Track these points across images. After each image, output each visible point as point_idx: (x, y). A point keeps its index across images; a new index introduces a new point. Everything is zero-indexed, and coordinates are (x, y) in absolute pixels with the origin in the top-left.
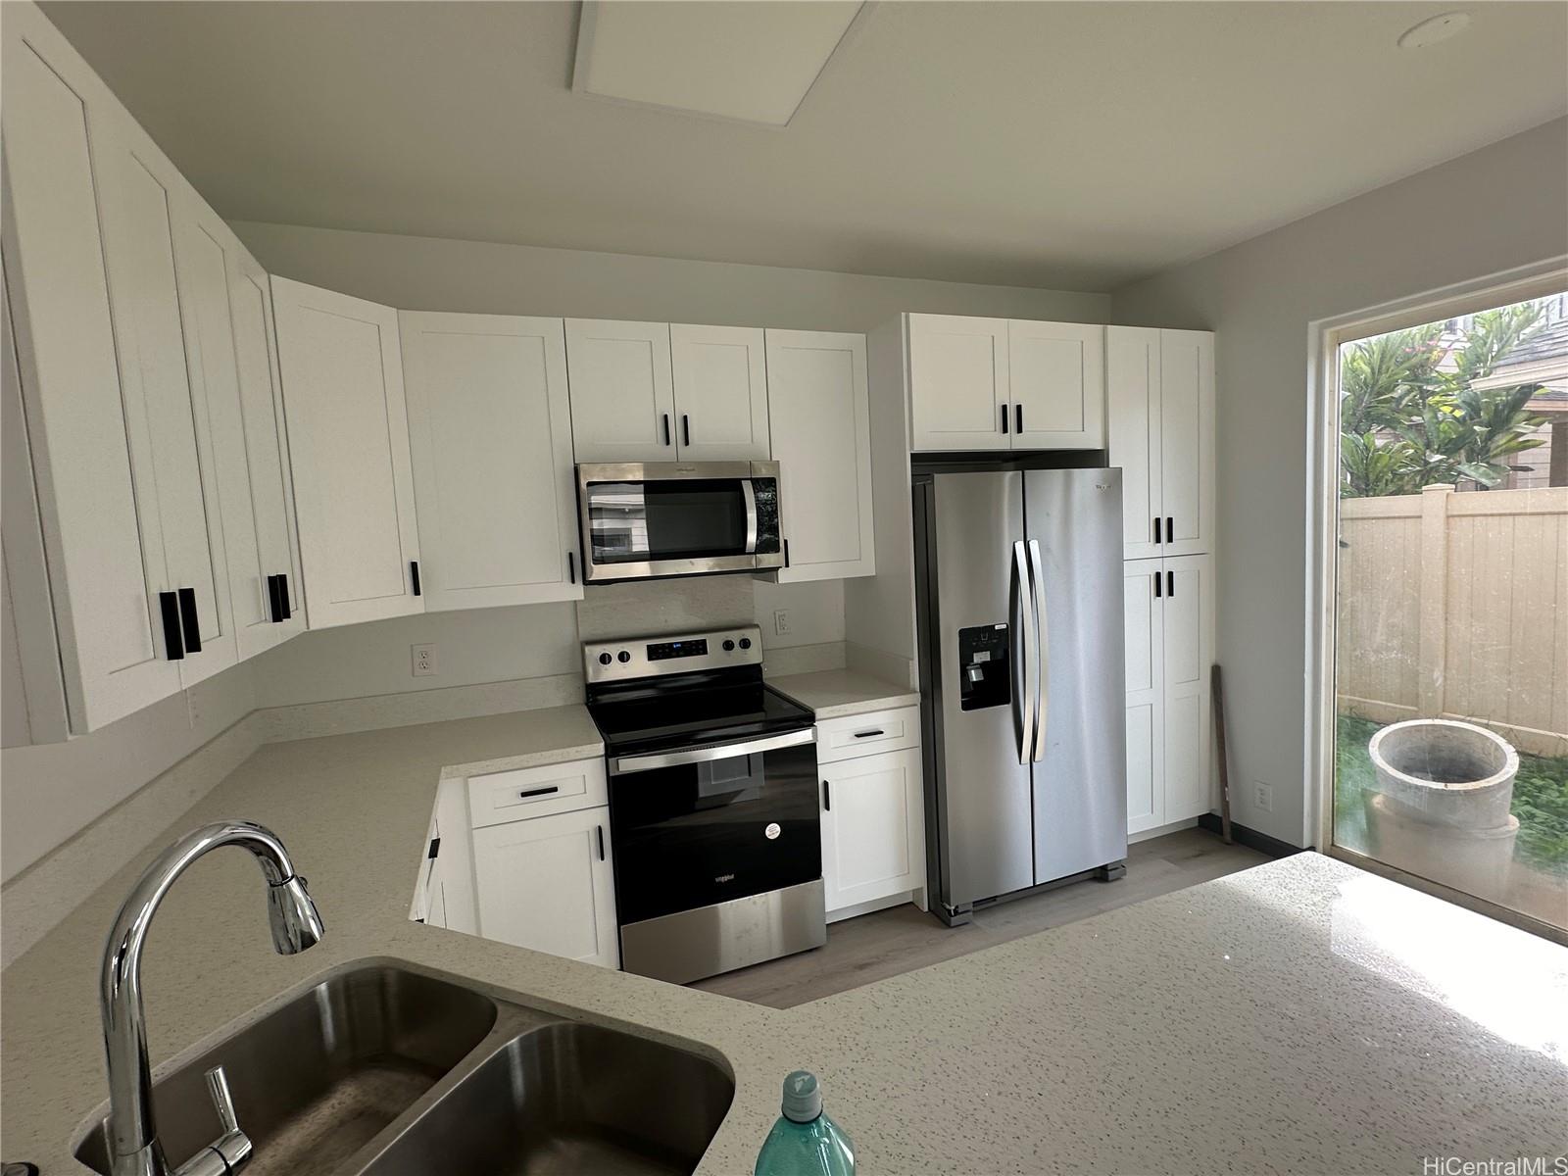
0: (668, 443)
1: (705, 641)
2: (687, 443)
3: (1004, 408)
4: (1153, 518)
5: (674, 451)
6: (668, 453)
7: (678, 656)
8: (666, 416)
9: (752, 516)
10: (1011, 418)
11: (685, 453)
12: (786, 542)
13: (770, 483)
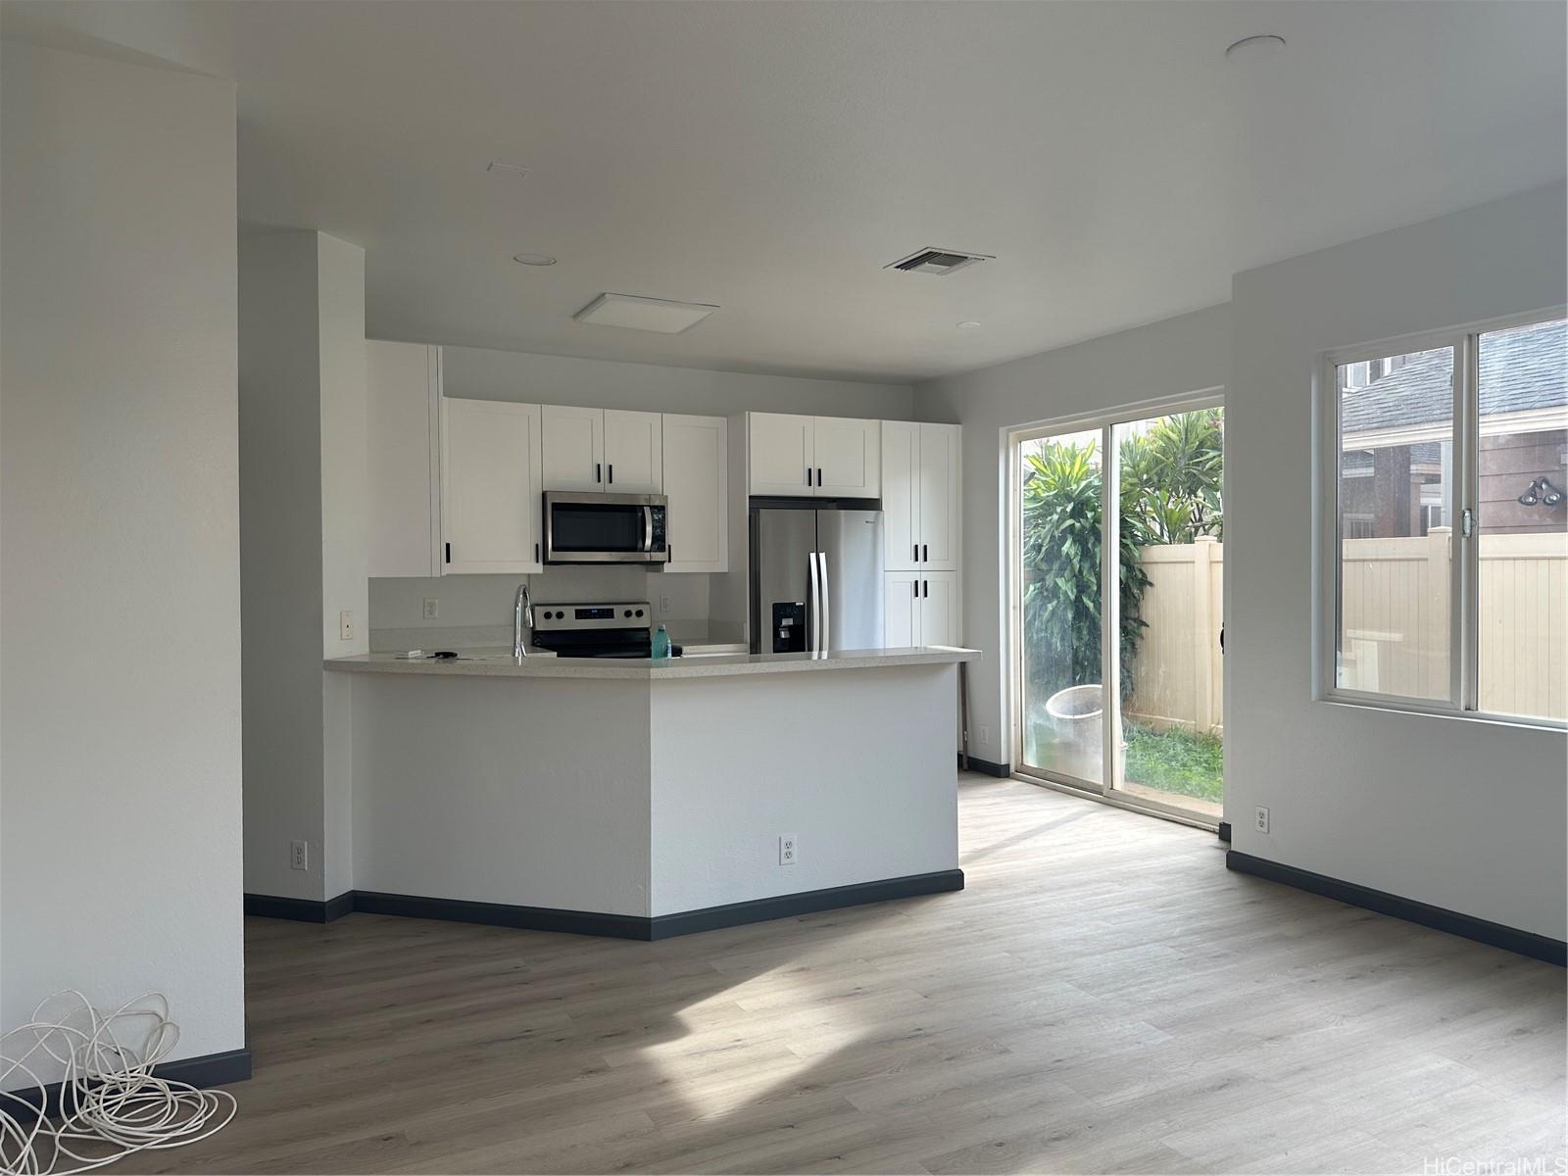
0: (599, 481)
1: (612, 610)
2: (611, 481)
3: (810, 470)
4: (913, 546)
5: (603, 486)
6: (599, 487)
7: (594, 618)
8: (599, 466)
9: (649, 529)
10: (814, 476)
11: (610, 488)
12: (669, 546)
13: (661, 509)
